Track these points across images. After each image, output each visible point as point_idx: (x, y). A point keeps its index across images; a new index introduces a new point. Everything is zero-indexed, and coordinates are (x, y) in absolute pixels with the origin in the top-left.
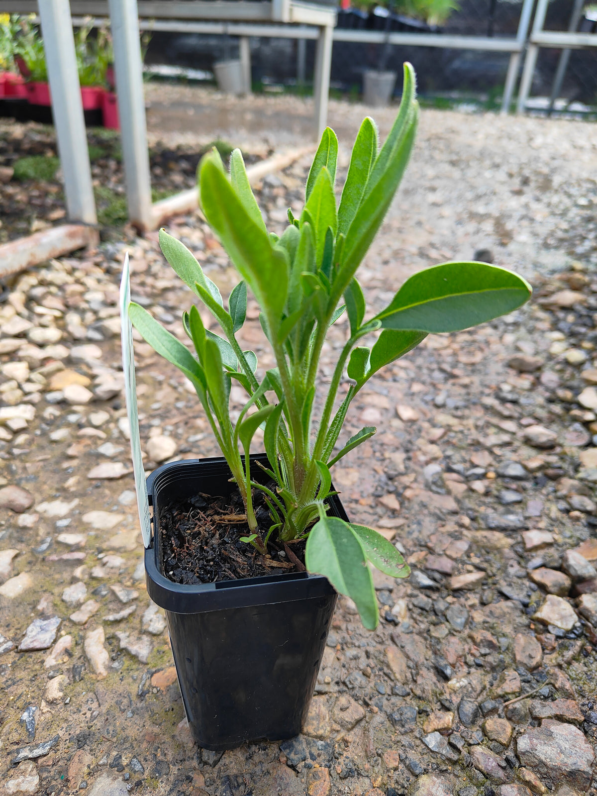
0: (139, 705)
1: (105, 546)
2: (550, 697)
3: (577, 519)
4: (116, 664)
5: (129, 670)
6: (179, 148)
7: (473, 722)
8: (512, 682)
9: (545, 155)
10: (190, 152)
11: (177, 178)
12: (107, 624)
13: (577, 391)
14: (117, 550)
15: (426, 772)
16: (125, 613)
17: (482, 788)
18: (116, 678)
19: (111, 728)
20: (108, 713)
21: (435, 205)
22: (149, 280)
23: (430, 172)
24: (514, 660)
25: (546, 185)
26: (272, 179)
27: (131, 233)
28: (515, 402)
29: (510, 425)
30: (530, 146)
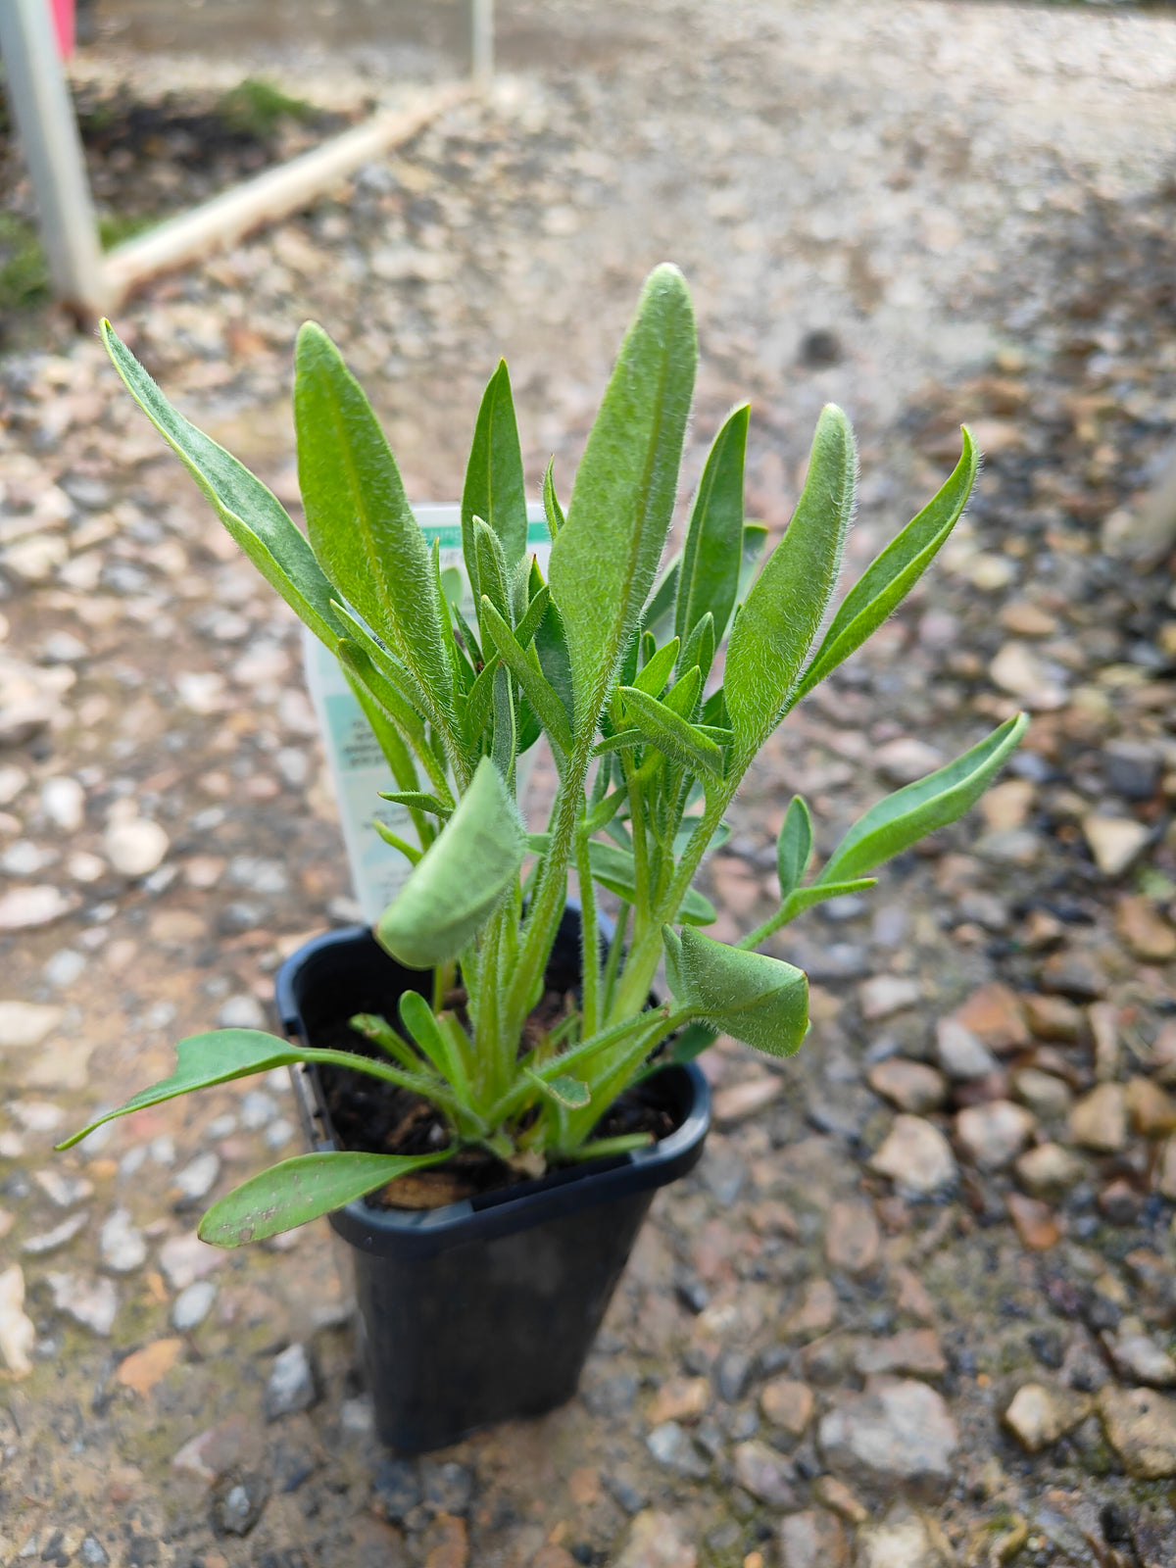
0: (99, 1425)
1: (23, 1082)
2: (889, 1330)
3: (966, 945)
4: (48, 1346)
5: (75, 1353)
6: (169, 100)
7: (743, 1392)
8: (819, 1305)
9: (959, 90)
10: (194, 111)
11: (166, 177)
12: (30, 1259)
13: (989, 652)
14: (48, 1092)
15: (648, 1505)
16: (64, 1232)
17: (751, 1526)
18: (50, 1372)
19: (42, 1480)
20: (36, 1448)
21: (727, 222)
22: (106, 442)
23: (719, 138)
24: (825, 1258)
25: (959, 163)
26: (375, 176)
27: (61, 328)
28: (866, 688)
29: (851, 743)
30: (930, 70)
